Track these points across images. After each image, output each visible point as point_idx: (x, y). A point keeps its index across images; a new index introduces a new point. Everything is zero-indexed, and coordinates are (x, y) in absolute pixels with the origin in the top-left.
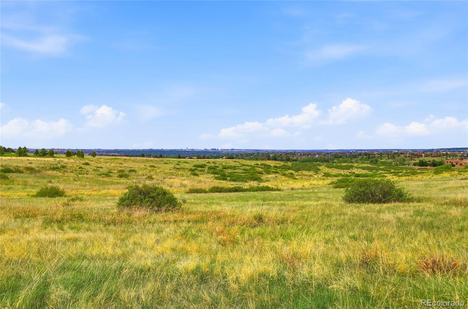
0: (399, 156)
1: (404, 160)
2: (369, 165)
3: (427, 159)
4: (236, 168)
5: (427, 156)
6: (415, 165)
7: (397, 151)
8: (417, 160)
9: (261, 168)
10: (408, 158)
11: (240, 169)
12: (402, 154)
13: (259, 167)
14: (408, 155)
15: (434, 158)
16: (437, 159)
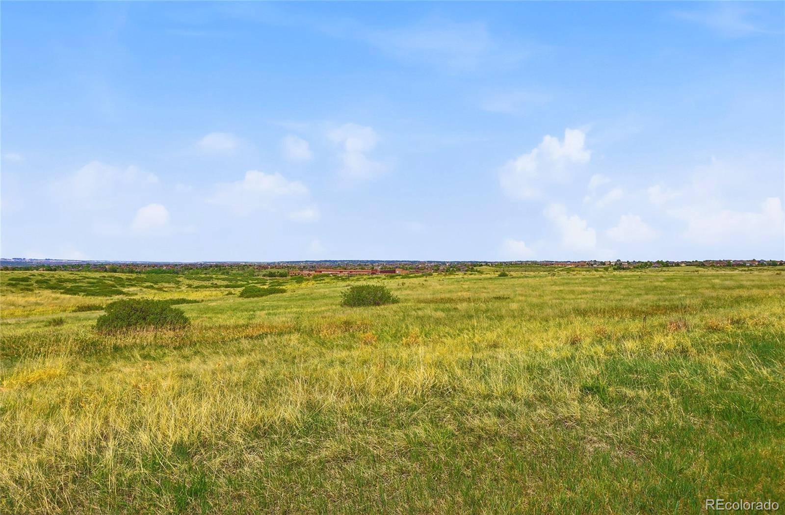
0: (248, 267)
1: (254, 272)
2: (227, 277)
3: (273, 271)
4: (78, 281)
5: (272, 268)
6: (264, 276)
7: (244, 264)
8: (264, 272)
9: (111, 280)
10: (256, 270)
11: (82, 282)
12: (250, 266)
13: (109, 280)
14: (256, 268)
15: (278, 270)
16: (281, 271)
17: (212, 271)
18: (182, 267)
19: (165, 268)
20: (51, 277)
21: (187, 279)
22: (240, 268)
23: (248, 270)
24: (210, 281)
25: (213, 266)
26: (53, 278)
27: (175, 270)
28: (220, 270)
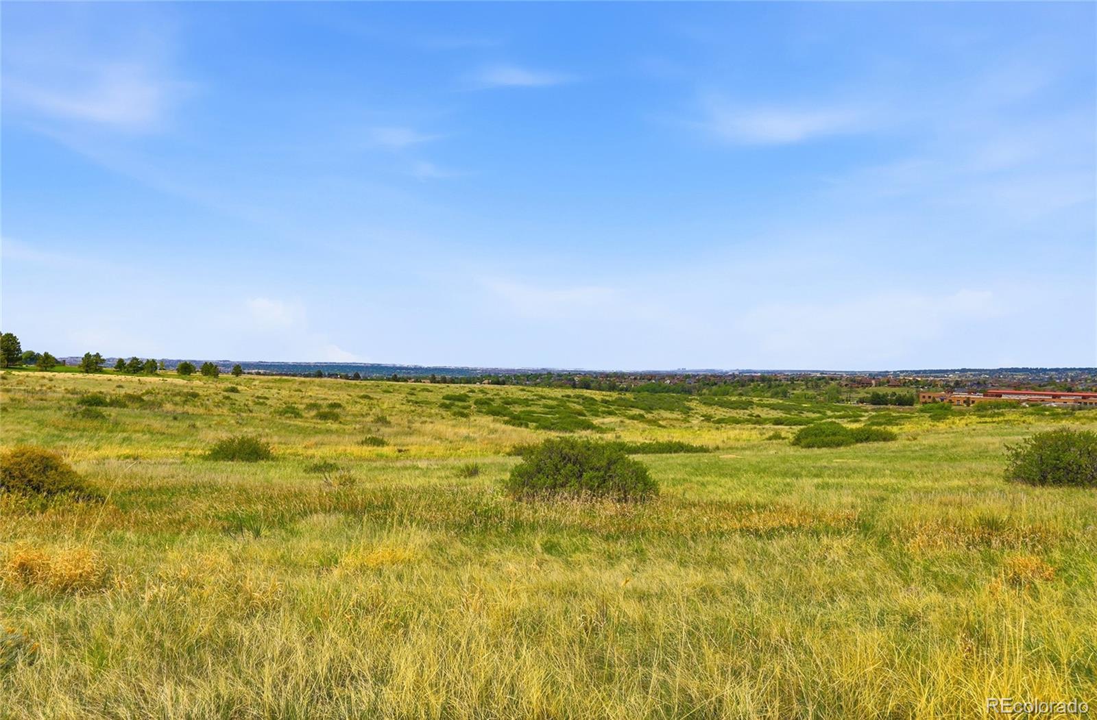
0: (827, 383)
1: (839, 392)
3: (882, 390)
5: (879, 384)
6: (862, 401)
7: (819, 375)
8: (862, 393)
9: (578, 403)
10: (844, 389)
11: (537, 405)
12: (832, 379)
16: (901, 392)
17: (753, 390)
18: (699, 380)
19: (668, 381)
20: (495, 395)
21: (704, 403)
22: (810, 384)
23: (827, 388)
24: (746, 409)
25: (756, 379)
26: (497, 397)
27: (687, 386)
28: (770, 387)
